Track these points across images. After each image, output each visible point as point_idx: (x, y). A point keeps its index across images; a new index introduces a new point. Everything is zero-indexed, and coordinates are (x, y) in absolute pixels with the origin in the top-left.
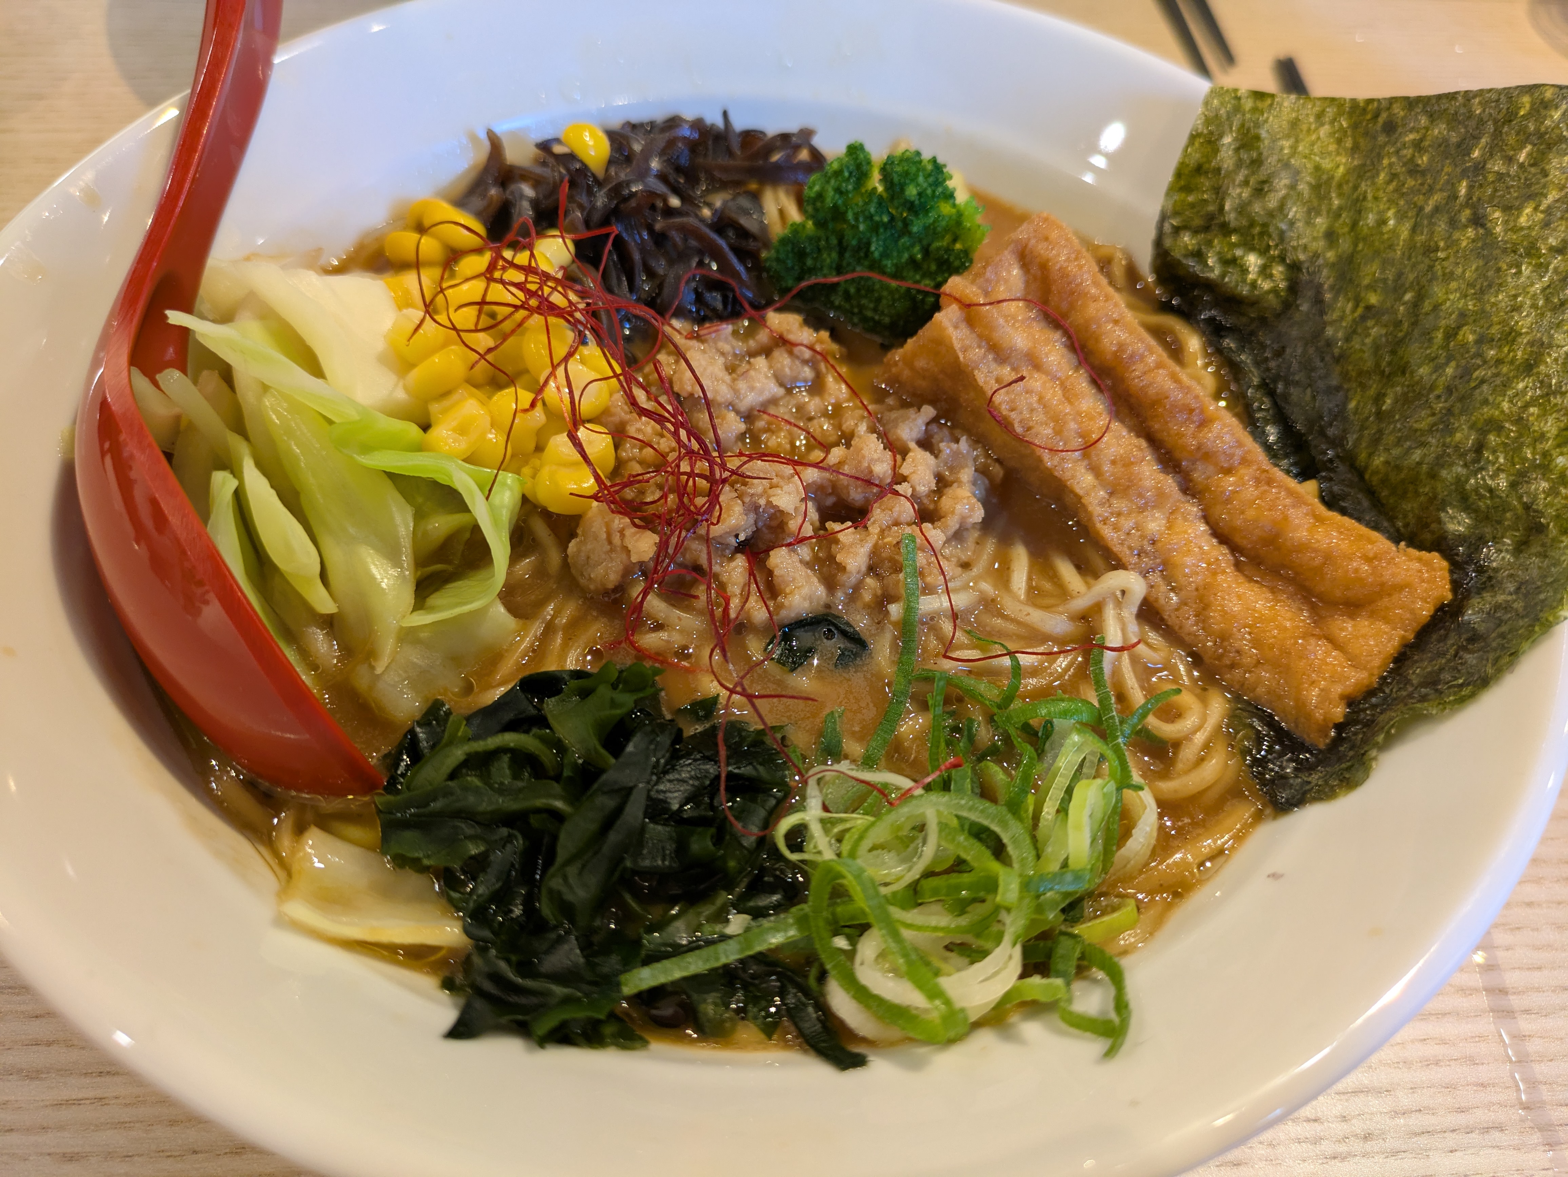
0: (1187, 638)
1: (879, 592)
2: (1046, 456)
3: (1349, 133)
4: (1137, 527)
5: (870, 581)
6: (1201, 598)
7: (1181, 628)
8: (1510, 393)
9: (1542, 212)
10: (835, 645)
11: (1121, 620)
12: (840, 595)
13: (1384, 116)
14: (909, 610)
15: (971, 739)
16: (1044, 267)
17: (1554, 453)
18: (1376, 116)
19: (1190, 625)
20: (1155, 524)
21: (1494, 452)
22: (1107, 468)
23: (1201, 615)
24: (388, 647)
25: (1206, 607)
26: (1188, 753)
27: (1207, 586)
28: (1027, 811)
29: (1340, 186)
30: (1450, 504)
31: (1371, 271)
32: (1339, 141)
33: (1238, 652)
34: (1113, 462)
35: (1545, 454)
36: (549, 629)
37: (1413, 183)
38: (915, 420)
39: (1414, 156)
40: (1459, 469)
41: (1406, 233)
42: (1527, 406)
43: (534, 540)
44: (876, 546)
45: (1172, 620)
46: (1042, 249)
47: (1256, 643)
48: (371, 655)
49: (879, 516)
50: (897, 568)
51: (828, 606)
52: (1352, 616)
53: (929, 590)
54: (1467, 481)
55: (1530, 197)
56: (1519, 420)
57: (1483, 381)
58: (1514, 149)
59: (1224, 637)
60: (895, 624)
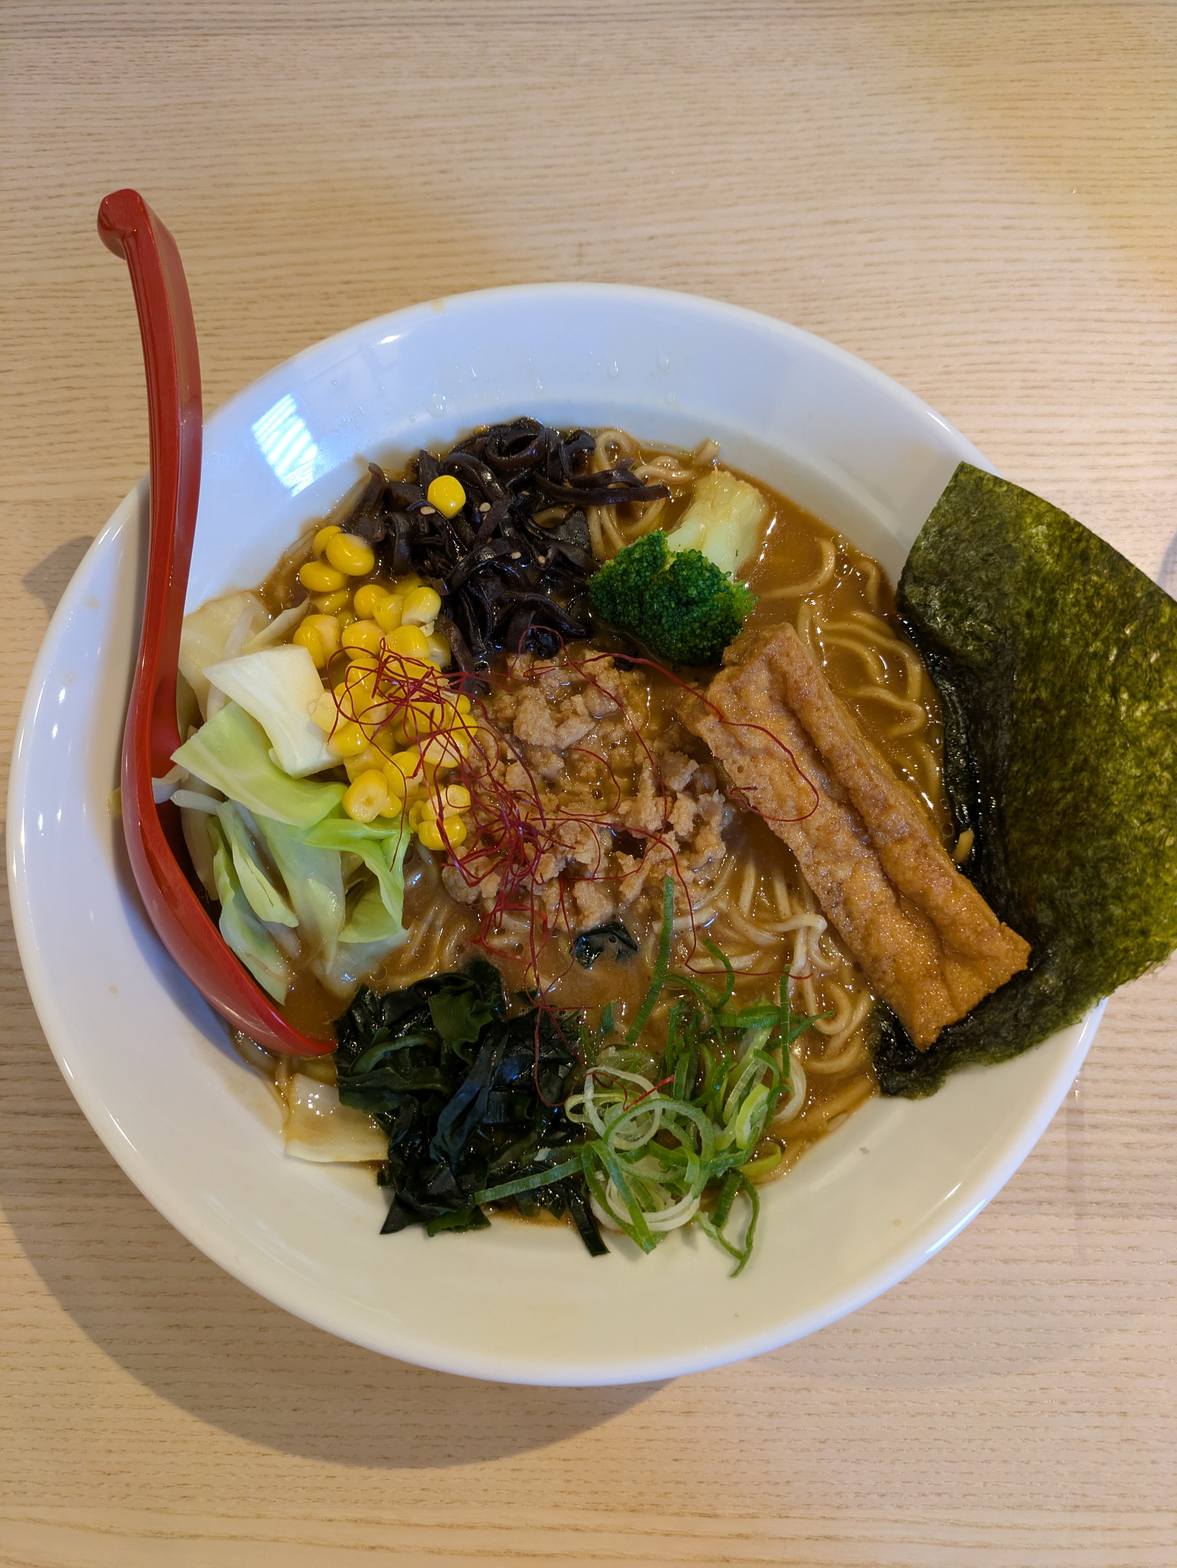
0: (854, 952)
1: (649, 907)
2: (770, 823)
3: (1058, 542)
4: (830, 873)
5: (643, 900)
6: (867, 928)
7: (851, 944)
8: (1095, 844)
9: (1151, 715)
10: (615, 946)
11: (807, 943)
12: (622, 907)
13: (1083, 545)
14: (666, 929)
15: (697, 1024)
16: (784, 675)
17: (1110, 901)
18: (1079, 540)
19: (857, 945)
20: (843, 872)
21: (1076, 879)
22: (813, 831)
23: (865, 939)
24: (332, 952)
25: (870, 935)
26: (836, 1043)
27: (872, 921)
28: (719, 1097)
29: (1044, 580)
30: (1044, 902)
31: (1046, 669)
32: (1050, 545)
33: (884, 972)
34: (817, 829)
35: (1104, 898)
36: (432, 929)
37: (1088, 618)
38: (683, 774)
39: (1093, 596)
40: (1054, 879)
41: (1075, 656)
42: (1102, 860)
43: (420, 859)
44: (648, 877)
45: (847, 939)
46: (784, 663)
47: (897, 970)
48: (322, 956)
49: (652, 856)
50: (660, 894)
51: (614, 916)
52: (962, 964)
53: (681, 913)
54: (1056, 891)
55: (1147, 698)
56: (1095, 867)
57: (1083, 824)
58: (1150, 647)
59: (876, 960)
60: (657, 935)
